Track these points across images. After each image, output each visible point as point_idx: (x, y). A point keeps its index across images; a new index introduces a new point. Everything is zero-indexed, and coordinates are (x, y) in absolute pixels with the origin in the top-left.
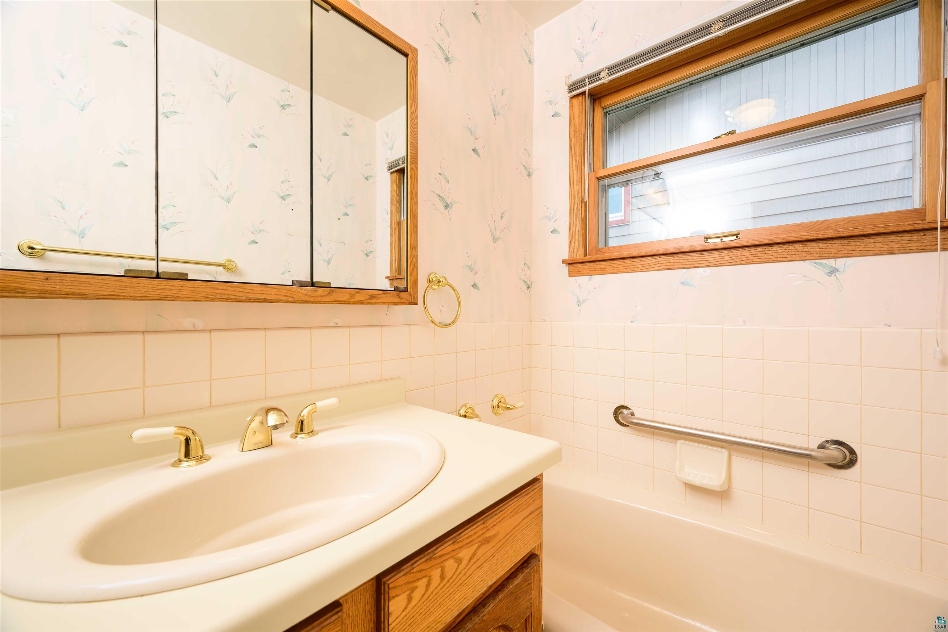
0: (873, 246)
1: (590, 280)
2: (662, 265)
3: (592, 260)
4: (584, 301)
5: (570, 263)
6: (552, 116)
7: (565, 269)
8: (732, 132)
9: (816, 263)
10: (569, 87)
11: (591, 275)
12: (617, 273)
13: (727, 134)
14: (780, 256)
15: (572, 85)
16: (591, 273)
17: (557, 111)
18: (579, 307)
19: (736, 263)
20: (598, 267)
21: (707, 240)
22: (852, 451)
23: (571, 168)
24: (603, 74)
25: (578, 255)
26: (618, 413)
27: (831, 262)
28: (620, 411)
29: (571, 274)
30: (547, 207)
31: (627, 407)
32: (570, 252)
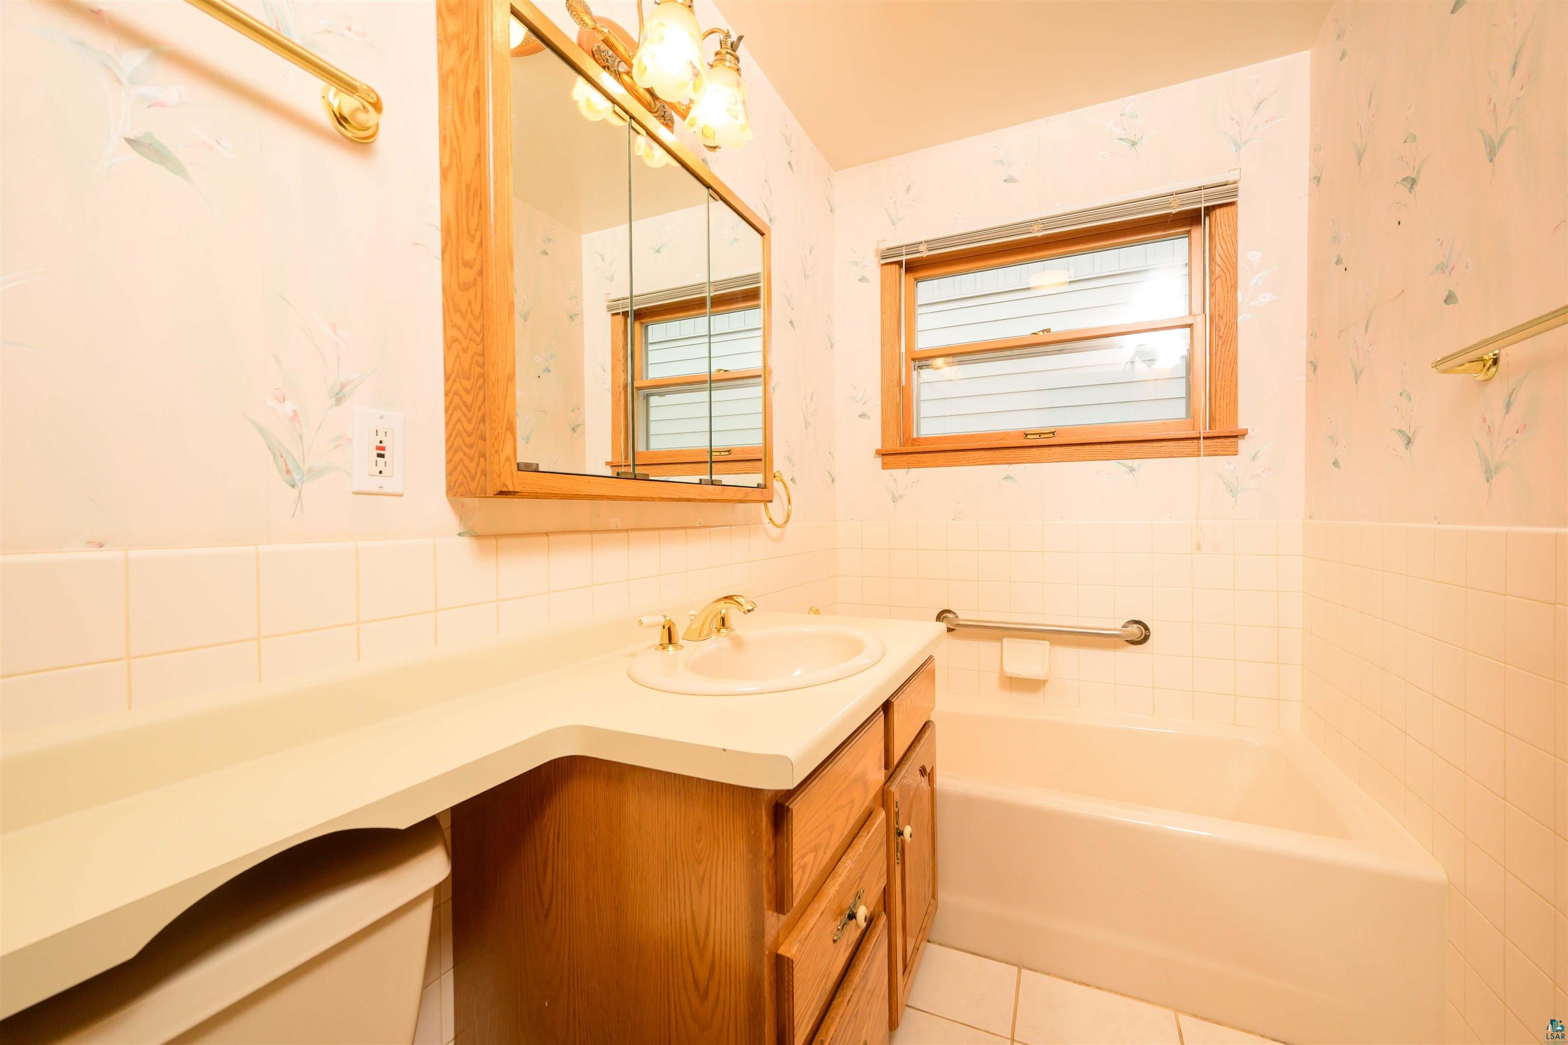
0: (1159, 450)
1: (907, 473)
2: (985, 459)
3: (910, 451)
4: (900, 497)
5: (883, 454)
6: (859, 280)
7: (879, 461)
8: (1048, 331)
9: (1119, 463)
10: (882, 253)
11: (909, 468)
12: (938, 466)
13: (1043, 331)
14: (1090, 455)
15: (883, 252)
16: (909, 466)
17: (864, 275)
18: (895, 504)
19: (1053, 460)
20: (917, 459)
21: (1026, 436)
22: (1146, 628)
23: (883, 345)
24: (922, 248)
25: (895, 445)
26: (942, 618)
27: (1129, 462)
28: (943, 616)
29: (885, 466)
30: (854, 387)
31: (951, 611)
32: (883, 440)
